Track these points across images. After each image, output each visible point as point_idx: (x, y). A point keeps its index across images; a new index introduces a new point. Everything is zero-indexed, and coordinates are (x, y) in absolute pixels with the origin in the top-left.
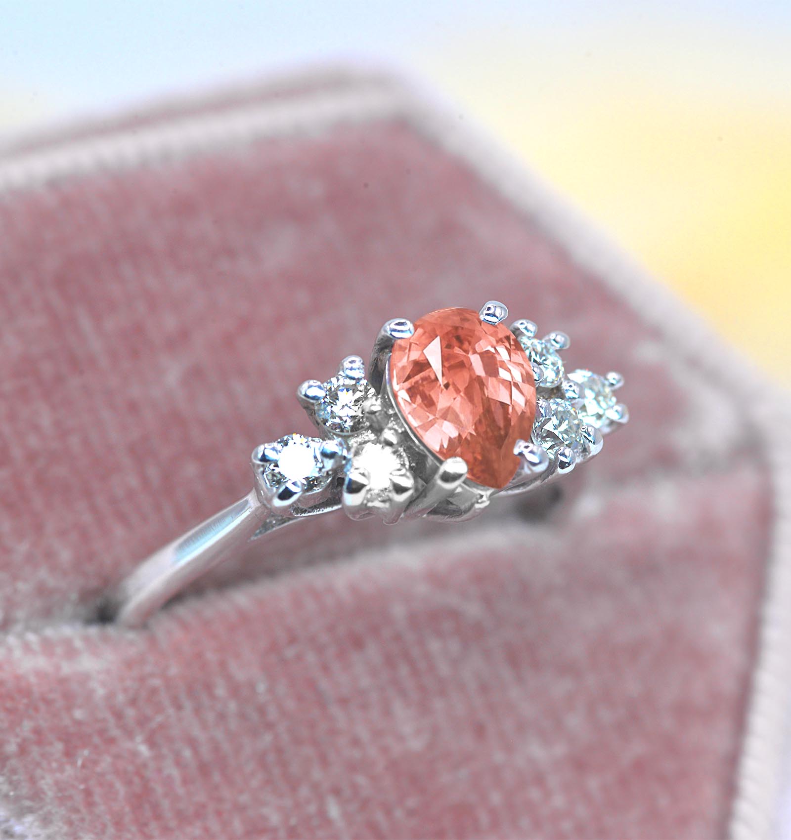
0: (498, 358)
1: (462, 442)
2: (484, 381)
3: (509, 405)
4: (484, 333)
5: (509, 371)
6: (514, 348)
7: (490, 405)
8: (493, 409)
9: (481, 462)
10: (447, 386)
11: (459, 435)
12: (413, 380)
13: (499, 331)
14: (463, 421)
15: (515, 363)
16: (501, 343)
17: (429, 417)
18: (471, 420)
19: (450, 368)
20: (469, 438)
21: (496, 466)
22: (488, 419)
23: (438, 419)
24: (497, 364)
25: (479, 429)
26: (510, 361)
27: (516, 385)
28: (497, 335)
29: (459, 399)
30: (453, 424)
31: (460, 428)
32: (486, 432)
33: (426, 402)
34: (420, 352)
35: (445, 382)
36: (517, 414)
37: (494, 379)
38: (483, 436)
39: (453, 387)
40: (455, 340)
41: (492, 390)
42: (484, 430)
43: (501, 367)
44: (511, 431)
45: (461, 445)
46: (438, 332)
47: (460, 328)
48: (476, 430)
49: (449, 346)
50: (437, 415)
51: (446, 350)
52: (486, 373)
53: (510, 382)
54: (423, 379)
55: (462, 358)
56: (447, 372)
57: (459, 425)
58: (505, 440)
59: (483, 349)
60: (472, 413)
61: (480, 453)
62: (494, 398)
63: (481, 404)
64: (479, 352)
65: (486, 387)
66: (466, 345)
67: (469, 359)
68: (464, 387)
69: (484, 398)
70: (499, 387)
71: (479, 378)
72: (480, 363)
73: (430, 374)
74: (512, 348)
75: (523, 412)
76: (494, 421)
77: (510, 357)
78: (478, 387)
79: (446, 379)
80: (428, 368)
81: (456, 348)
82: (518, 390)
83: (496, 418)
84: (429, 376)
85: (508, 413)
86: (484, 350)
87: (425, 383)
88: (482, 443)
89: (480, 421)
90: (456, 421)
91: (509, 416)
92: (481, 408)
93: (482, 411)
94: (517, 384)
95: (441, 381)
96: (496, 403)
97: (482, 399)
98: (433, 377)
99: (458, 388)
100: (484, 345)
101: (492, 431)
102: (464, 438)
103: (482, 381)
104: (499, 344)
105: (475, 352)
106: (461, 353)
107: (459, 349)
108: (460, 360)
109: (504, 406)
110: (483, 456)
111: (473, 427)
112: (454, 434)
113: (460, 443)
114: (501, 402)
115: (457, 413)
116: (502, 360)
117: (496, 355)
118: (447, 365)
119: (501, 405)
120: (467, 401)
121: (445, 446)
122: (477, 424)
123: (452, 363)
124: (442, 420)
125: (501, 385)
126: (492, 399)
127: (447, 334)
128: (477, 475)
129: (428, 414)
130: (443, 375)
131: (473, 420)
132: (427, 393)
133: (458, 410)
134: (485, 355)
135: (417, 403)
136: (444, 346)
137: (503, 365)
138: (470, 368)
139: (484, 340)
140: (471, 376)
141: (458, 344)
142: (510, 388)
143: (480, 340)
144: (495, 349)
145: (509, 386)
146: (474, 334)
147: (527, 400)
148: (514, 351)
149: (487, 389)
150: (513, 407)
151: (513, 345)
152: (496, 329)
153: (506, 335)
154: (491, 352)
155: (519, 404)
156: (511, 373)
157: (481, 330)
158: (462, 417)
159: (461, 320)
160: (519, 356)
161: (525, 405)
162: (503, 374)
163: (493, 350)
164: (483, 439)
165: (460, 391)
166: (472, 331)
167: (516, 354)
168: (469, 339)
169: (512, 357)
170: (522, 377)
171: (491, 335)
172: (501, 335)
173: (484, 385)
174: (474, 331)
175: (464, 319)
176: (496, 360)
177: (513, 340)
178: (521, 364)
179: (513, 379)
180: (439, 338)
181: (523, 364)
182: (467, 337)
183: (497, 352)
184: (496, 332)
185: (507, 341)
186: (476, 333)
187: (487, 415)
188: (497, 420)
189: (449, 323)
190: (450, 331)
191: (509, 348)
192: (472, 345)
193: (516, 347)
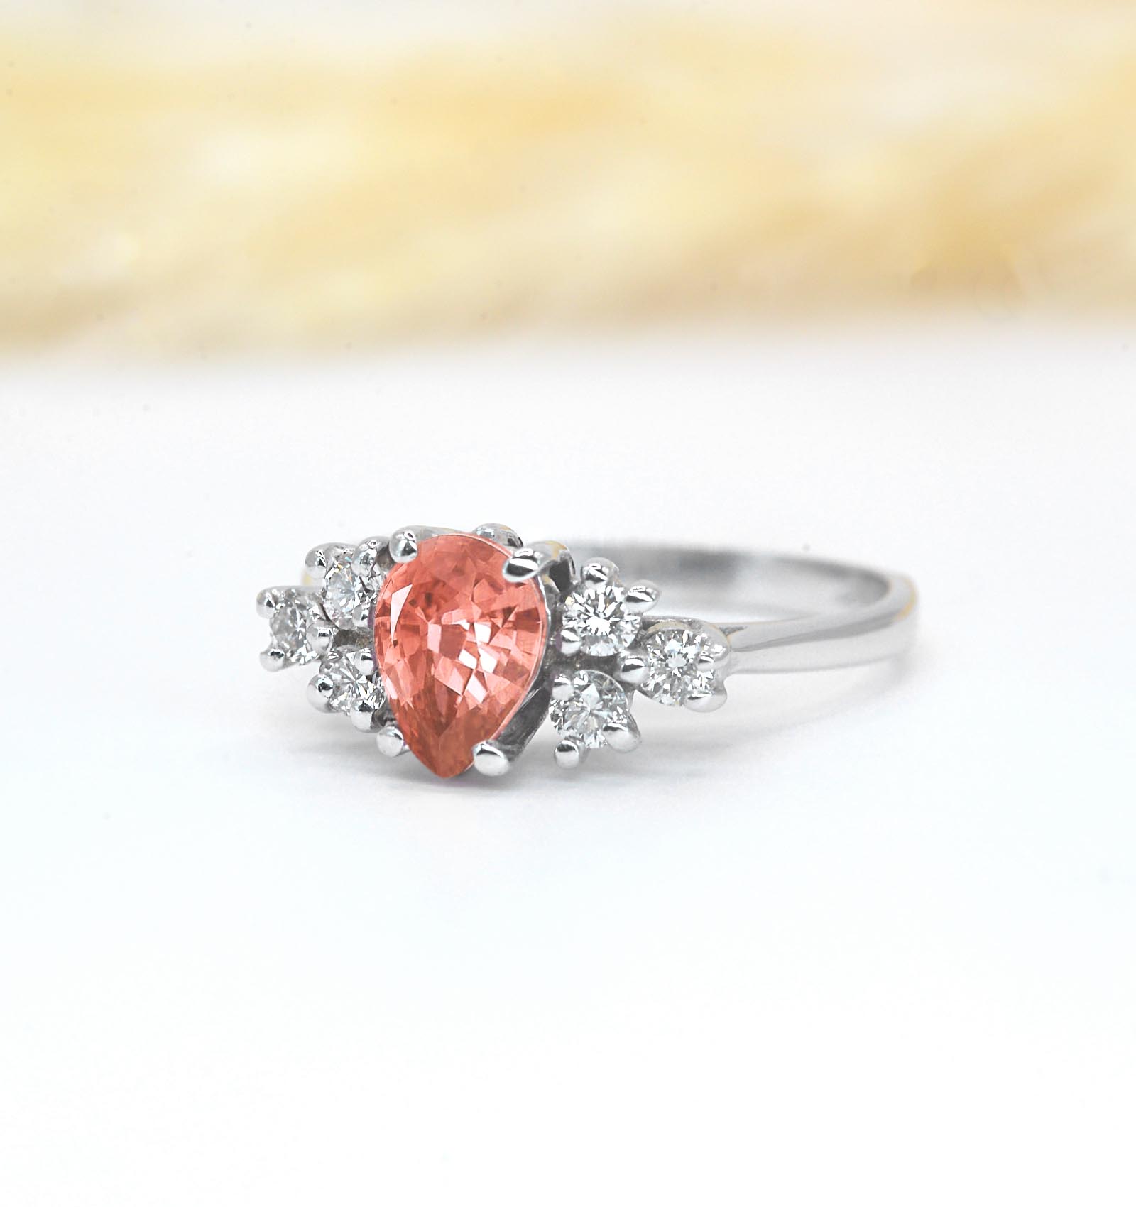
0: (469, 637)
1: (400, 707)
2: (435, 658)
3: (459, 694)
4: (470, 599)
5: (478, 656)
6: (511, 625)
7: (433, 686)
8: (436, 692)
9: (419, 740)
10: (396, 643)
11: (399, 697)
13: (497, 600)
14: (403, 687)
15: (494, 647)
16: (488, 618)
18: (410, 691)
19: (405, 626)
20: (406, 708)
21: (434, 753)
22: (429, 699)
23: (384, 671)
24: (462, 645)
25: (417, 704)
26: (488, 644)
27: (480, 676)
28: (490, 604)
29: (402, 662)
30: (394, 685)
31: (400, 693)
32: (424, 711)
34: (390, 594)
35: (395, 639)
36: (468, 708)
37: (449, 660)
38: (421, 713)
39: (401, 648)
40: (424, 597)
41: (441, 672)
42: (423, 707)
43: (466, 649)
44: (454, 722)
45: (399, 711)
46: (414, 580)
47: (441, 584)
48: (414, 703)
49: (414, 603)
50: (383, 667)
51: (409, 604)
52: (441, 650)
53: (472, 670)
54: (382, 624)
55: (419, 623)
56: (401, 629)
57: (399, 688)
58: (445, 729)
59: (451, 622)
60: (411, 684)
61: (417, 730)
62: (440, 680)
63: (424, 680)
64: (443, 623)
65: (435, 665)
66: (432, 610)
67: (426, 626)
68: (411, 654)
69: (429, 676)
70: (452, 671)
71: (429, 653)
72: (439, 637)
73: (387, 623)
74: (505, 626)
75: (477, 708)
76: (435, 703)
77: (491, 639)
78: (425, 661)
79: (397, 636)
80: (388, 614)
81: (419, 609)
82: (481, 682)
83: (438, 700)
85: (454, 702)
86: (453, 623)
87: (382, 628)
88: (419, 720)
89: (419, 697)
90: (397, 683)
91: (456, 706)
92: (423, 684)
93: (423, 688)
94: (483, 674)
95: (393, 635)
96: (442, 686)
97: (426, 676)
98: (388, 626)
99: (404, 651)
100: (457, 618)
101: (431, 713)
102: (402, 705)
104: (483, 619)
105: (438, 622)
106: (421, 616)
107: (421, 611)
108: (416, 624)
109: (451, 693)
110: (421, 735)
111: (412, 699)
112: (394, 696)
114: (448, 688)
115: (398, 676)
116: (475, 641)
117: (468, 634)
118: (403, 620)
119: (448, 691)
120: (410, 671)
122: (416, 698)
123: (407, 623)
124: (386, 676)
125: (455, 670)
126: (438, 680)
127: (422, 585)
130: (396, 630)
131: (412, 692)
132: (381, 639)
133: (399, 673)
134: (450, 630)
137: (473, 649)
138: (424, 637)
139: (462, 610)
140: (420, 647)
141: (425, 605)
142: (468, 676)
143: (456, 608)
144: (472, 625)
145: (467, 673)
146: (452, 598)
147: (491, 695)
148: (507, 630)
149: (435, 668)
150: (464, 698)
151: (510, 621)
152: (497, 595)
153: (507, 606)
154: (462, 628)
155: (474, 697)
156: (478, 660)
157: (468, 594)
158: (402, 683)
159: (454, 570)
160: (511, 638)
161: (484, 700)
162: (466, 658)
163: (466, 626)
164: (420, 716)
165: (405, 656)
166: (454, 592)
167: (506, 635)
168: (443, 602)
169: (494, 639)
170: (496, 667)
171: (479, 605)
172: (497, 606)
173: (433, 662)
174: (458, 593)
175: (459, 571)
176: (464, 640)
177: (517, 614)
178: (507, 649)
179: (479, 667)
180: (411, 586)
181: (510, 651)
182: (440, 600)
183: (471, 630)
184: (491, 601)
185: (502, 616)
186: (457, 596)
187: (428, 694)
188: (439, 704)
189: (435, 571)
190: (426, 584)
191: (500, 625)
192: (441, 611)
193: (514, 625)
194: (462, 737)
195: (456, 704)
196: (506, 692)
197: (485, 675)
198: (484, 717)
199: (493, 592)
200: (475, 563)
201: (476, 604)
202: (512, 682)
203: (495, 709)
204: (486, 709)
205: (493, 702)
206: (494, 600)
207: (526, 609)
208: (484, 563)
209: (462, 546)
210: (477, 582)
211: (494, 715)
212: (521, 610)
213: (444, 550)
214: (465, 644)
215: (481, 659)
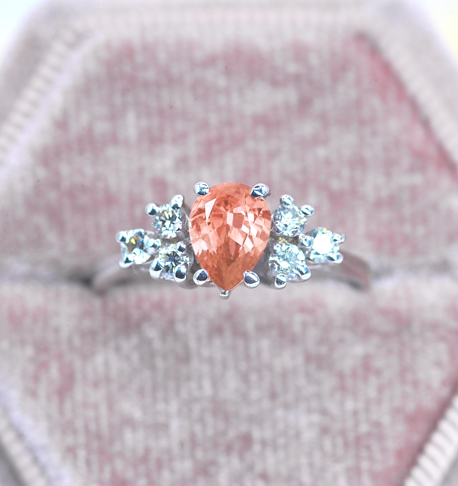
0: (245, 219)
1: (208, 254)
2: (230, 228)
3: (241, 246)
4: (245, 203)
5: (250, 228)
6: (261, 216)
7: (229, 242)
8: (230, 244)
9: (216, 269)
10: (209, 224)
11: (208, 250)
12: (195, 217)
13: (255, 204)
14: (211, 244)
15: (256, 224)
16: (252, 211)
17: (196, 236)
18: (216, 245)
19: (214, 216)
20: (212, 253)
21: (224, 275)
22: (226, 248)
23: (200, 238)
24: (243, 222)
25: (219, 251)
26: (253, 222)
27: (251, 237)
28: (253, 206)
29: (213, 232)
30: (206, 243)
31: (209, 247)
32: (222, 254)
33: (197, 229)
34: (203, 204)
35: (209, 221)
36: (245, 253)
37: (237, 229)
38: (220, 255)
39: (212, 225)
40: (224, 202)
41: (233, 235)
42: (222, 252)
43: (244, 224)
44: (237, 260)
45: (207, 256)
46: (217, 196)
47: (231, 197)
48: (217, 251)
49: (219, 205)
50: (200, 236)
51: (216, 206)
52: (233, 224)
53: (247, 234)
54: (200, 217)
56: (212, 217)
57: (209, 245)
58: (232, 263)
60: (217, 241)
61: (216, 264)
62: (233, 239)
63: (224, 239)
64: (234, 212)
65: (230, 231)
66: (228, 207)
67: (226, 214)
68: (218, 227)
69: (227, 237)
70: (238, 234)
71: (228, 226)
72: (232, 219)
73: (203, 216)
74: (259, 215)
75: (249, 253)
76: (229, 250)
77: (254, 221)
78: (226, 230)
79: (210, 220)
80: (204, 213)
82: (251, 240)
83: (231, 248)
84: (203, 217)
85: (239, 250)
86: (238, 212)
87: (199, 219)
88: (219, 259)
89: (221, 247)
90: (208, 242)
91: (239, 252)
92: (224, 241)
93: (223, 243)
94: (252, 236)
95: (207, 220)
96: (233, 242)
97: (225, 237)
98: (204, 217)
99: (214, 226)
100: (239, 210)
101: (226, 255)
102: (210, 252)
103: (229, 228)
104: (251, 211)
105: (232, 212)
106: (223, 210)
107: (223, 208)
108: (221, 213)
109: (238, 245)
110: (218, 267)
111: (216, 249)
112: (206, 249)
113: (207, 254)
114: (236, 242)
115: (209, 239)
116: (248, 221)
117: (245, 217)
118: (213, 213)
119: (236, 244)
120: (217, 235)
121: (200, 254)
122: (219, 248)
123: (217, 213)
124: (202, 240)
125: (240, 234)
126: (231, 239)
127: (222, 198)
128: (213, 276)
129: (196, 234)
130: (209, 218)
131: (217, 245)
132: (199, 224)
133: (210, 237)
134: (237, 215)
135: (193, 229)
136: (216, 204)
137: (247, 224)
138: (225, 219)
139: (241, 207)
140: (223, 223)
141: (224, 205)
142: (245, 237)
143: (239, 206)
144: (246, 213)
145: (245, 236)
146: (237, 202)
147: (255, 247)
148: (260, 217)
149: (230, 233)
150: (243, 248)
151: (261, 214)
152: (255, 203)
153: (259, 207)
154: (242, 214)
155: (248, 247)
156: (250, 229)
157: (243, 201)
158: (212, 242)
159: (235, 192)
160: (262, 221)
161: (252, 249)
162: (244, 228)
163: (244, 214)
164: (220, 257)
165: (215, 229)
166: (237, 200)
167: (260, 219)
168: (233, 204)
169: (256, 221)
170: (257, 234)
171: (249, 205)
172: (256, 207)
173: (229, 230)
174: (239, 200)
175: (238, 192)
176: (243, 220)
177: (263, 211)
178: (261, 226)
179: (250, 233)
180: (216, 199)
181: (262, 227)
182: (231, 203)
183: (246, 216)
184: (253, 204)
185: (258, 211)
186: (239, 202)
187: (226, 246)
188: (231, 251)
189: (227, 192)
190: (224, 197)
191: (257, 215)
192: (232, 207)
193: (262, 216)
194: (240, 267)
195: (239, 251)
196: (262, 246)
197: (253, 237)
198: (251, 257)
199: (253, 201)
200: (244, 190)
201: (247, 205)
202: (264, 241)
203: (257, 254)
204: (253, 253)
205: (256, 250)
206: (254, 204)
207: (266, 210)
208: (247, 190)
209: (236, 185)
210: (246, 197)
211: (257, 256)
212: (264, 210)
213: (229, 186)
214: (244, 222)
215: (251, 229)
